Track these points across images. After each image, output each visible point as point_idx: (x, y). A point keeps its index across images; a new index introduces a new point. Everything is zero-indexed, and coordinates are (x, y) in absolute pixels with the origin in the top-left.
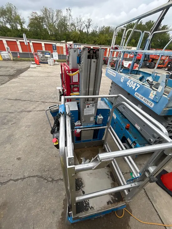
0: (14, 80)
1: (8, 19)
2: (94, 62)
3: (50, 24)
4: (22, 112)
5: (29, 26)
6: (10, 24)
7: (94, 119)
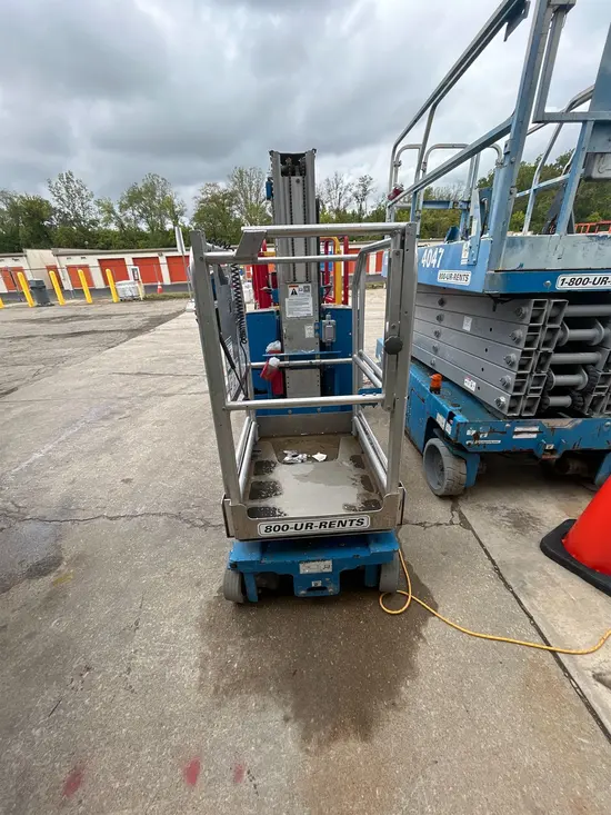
0: (139, 338)
1: (145, 210)
2: (298, 181)
3: (252, 205)
4: (149, 395)
5: (194, 219)
6: (148, 222)
7: (316, 331)
